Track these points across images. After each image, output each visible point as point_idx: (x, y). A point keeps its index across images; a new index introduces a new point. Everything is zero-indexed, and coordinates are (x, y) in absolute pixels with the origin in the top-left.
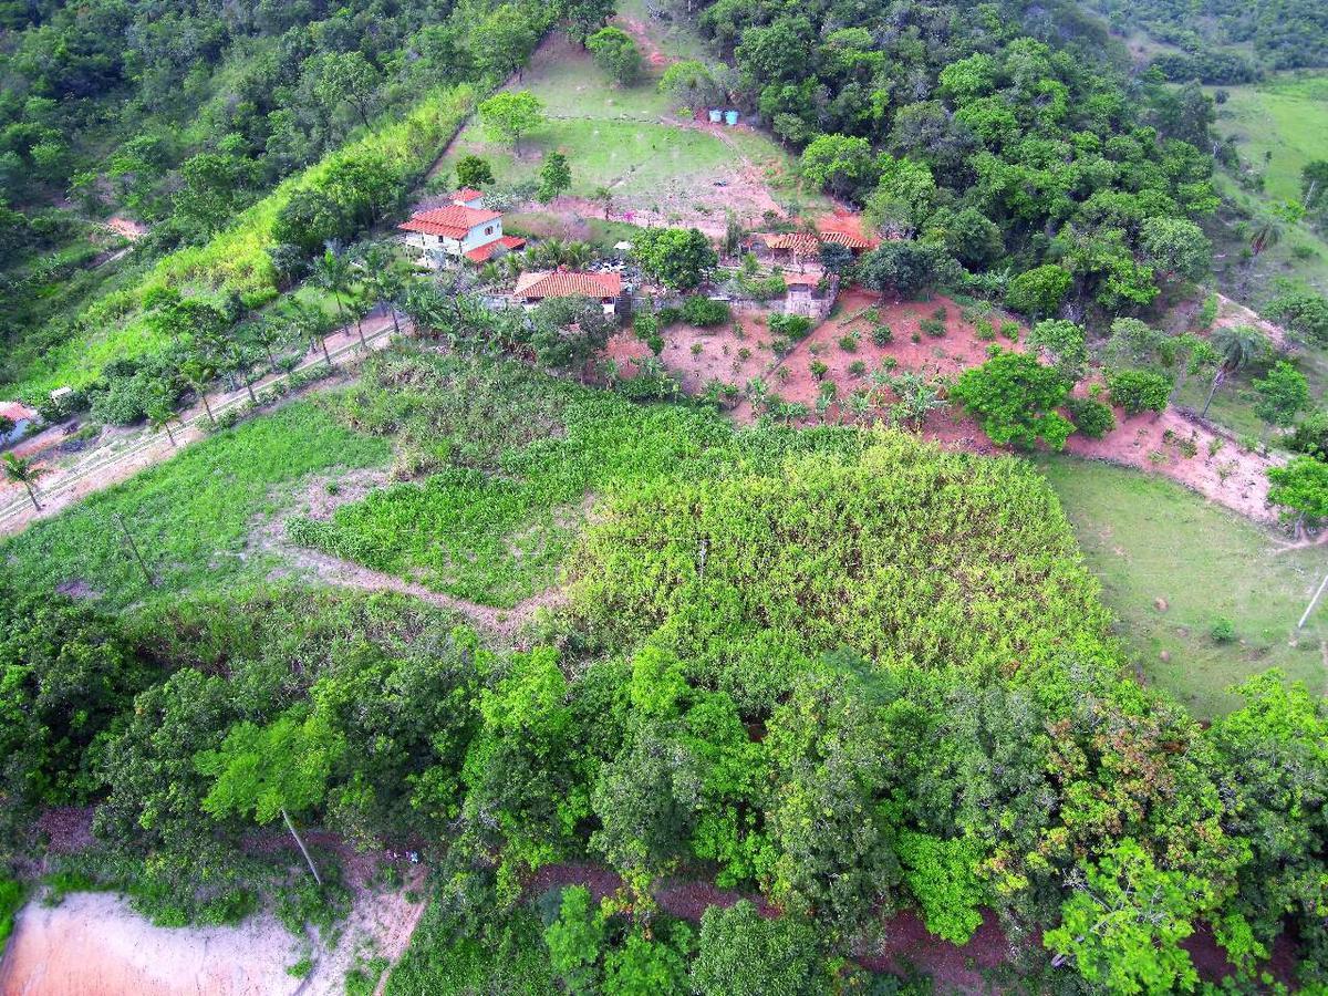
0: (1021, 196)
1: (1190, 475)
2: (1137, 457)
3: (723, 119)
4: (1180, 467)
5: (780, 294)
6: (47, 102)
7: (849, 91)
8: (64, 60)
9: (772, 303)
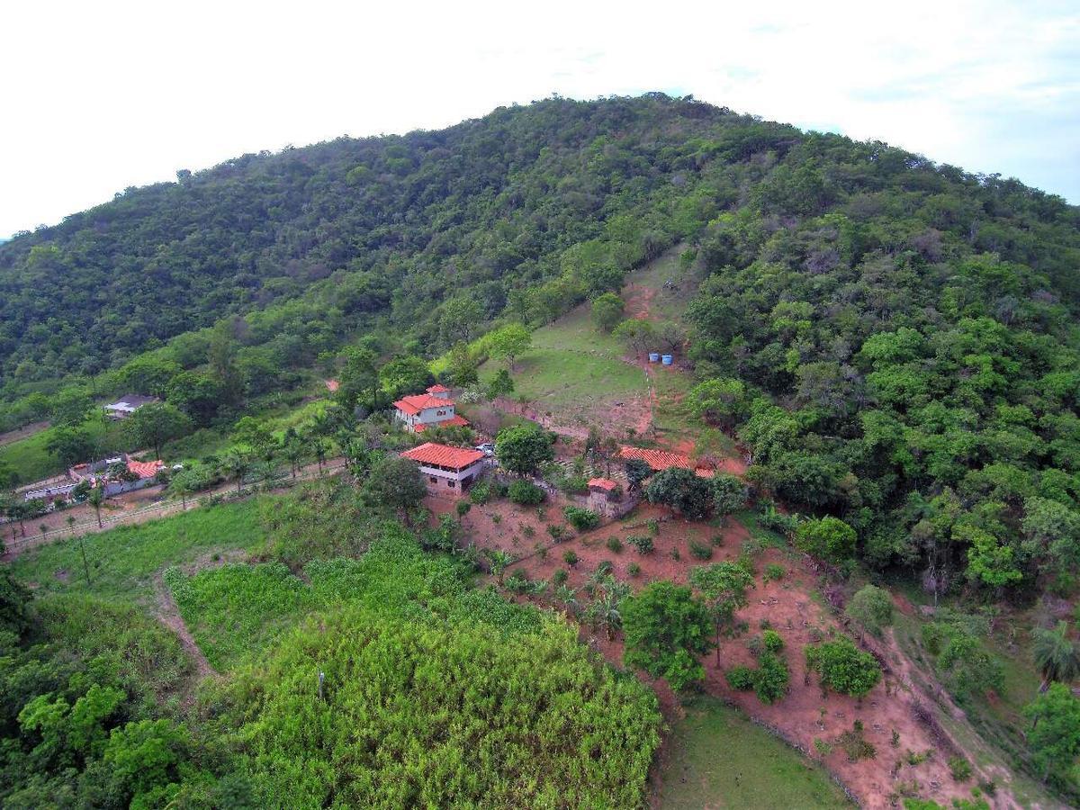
0: (902, 454)
1: (861, 781)
2: (813, 739)
3: (660, 359)
4: (855, 767)
5: (585, 492)
6: (341, 312)
7: (772, 349)
8: (362, 291)
9: (576, 498)
